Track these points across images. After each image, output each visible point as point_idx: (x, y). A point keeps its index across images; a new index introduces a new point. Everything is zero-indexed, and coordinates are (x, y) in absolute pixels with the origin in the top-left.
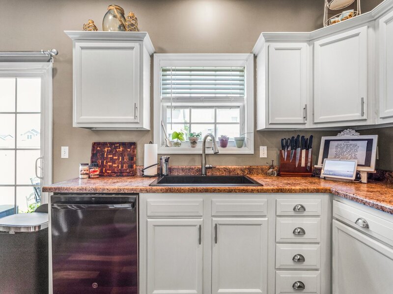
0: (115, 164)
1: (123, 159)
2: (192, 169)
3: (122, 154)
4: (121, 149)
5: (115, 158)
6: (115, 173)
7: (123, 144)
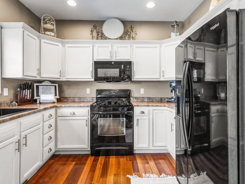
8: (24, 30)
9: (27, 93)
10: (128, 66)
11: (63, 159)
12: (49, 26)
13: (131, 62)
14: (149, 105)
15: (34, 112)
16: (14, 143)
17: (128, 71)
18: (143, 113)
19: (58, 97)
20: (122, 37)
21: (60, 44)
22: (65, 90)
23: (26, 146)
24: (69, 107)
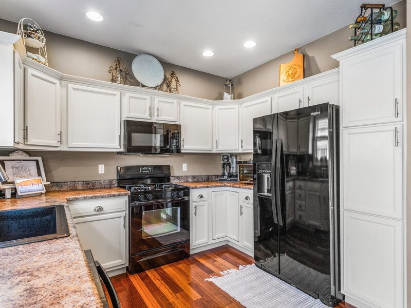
14: (208, 185)
18: (202, 197)
21: (57, 82)
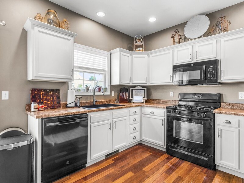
0: (49, 102)
1: (53, 99)
2: (88, 102)
3: (52, 96)
4: (51, 93)
5: (48, 98)
6: (49, 107)
7: (52, 90)
8: (120, 52)
9: (125, 95)
10: (212, 66)
11: (144, 148)
12: (139, 43)
13: (216, 60)
14: (237, 113)
15: (122, 108)
16: (108, 124)
17: (212, 72)
19: (146, 99)
20: (210, 33)
21: (146, 56)
22: (153, 93)
23: (115, 128)
24: (149, 107)
